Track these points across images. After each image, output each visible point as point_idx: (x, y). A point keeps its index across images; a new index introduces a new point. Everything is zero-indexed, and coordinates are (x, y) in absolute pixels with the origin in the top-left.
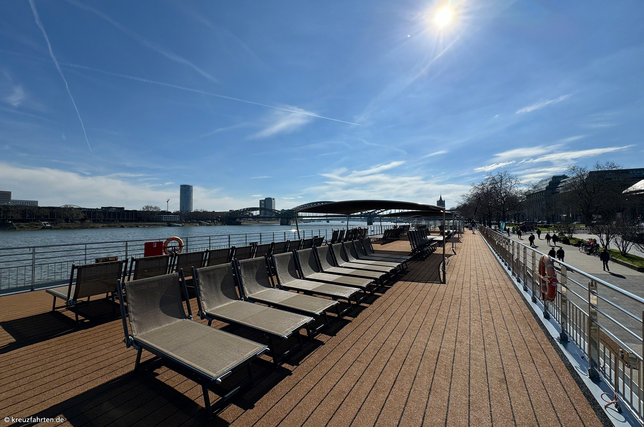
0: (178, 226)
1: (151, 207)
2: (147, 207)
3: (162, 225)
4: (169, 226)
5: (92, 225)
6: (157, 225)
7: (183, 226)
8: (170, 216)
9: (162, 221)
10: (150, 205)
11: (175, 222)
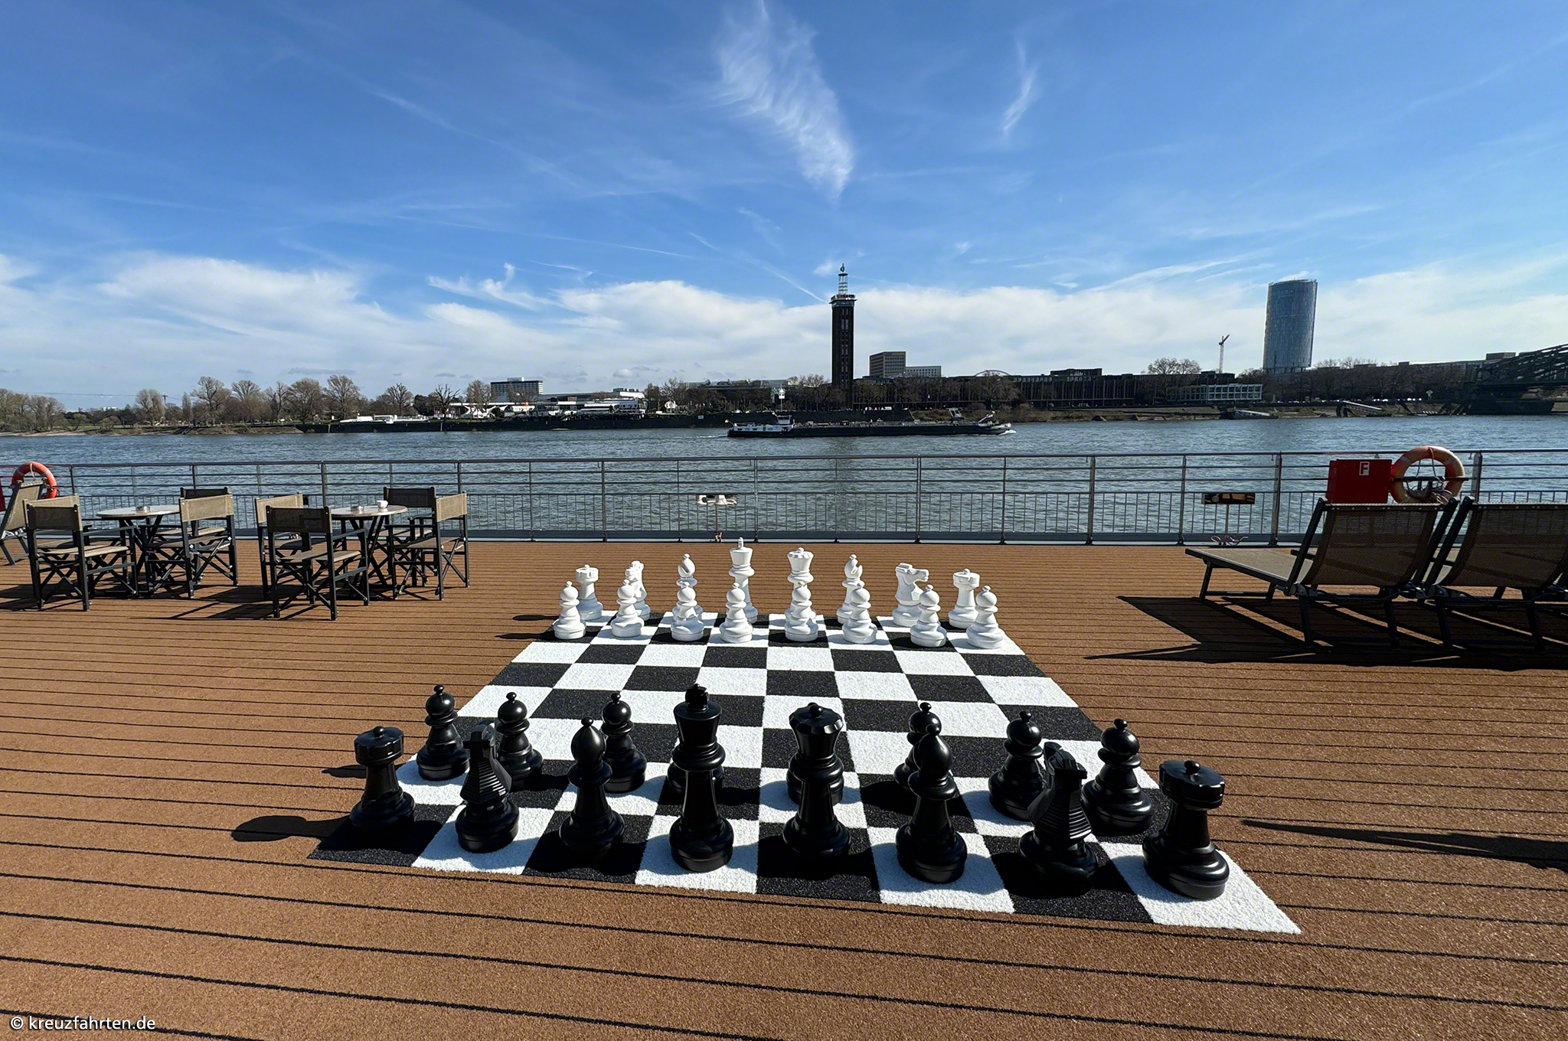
0: (1255, 417)
1: (1173, 364)
2: (1162, 365)
4: (1227, 416)
5: (1033, 414)
6: (1189, 415)
7: (1272, 417)
8: (1231, 385)
9: (1204, 404)
10: (1170, 358)
11: (1245, 405)
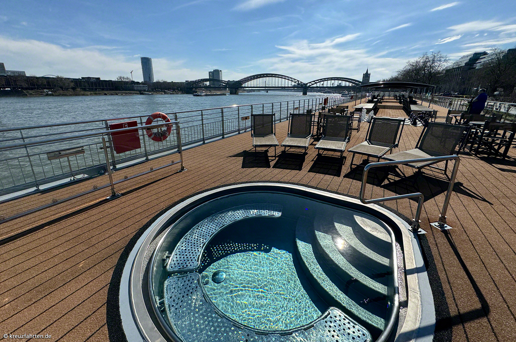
0: (148, 94)
1: (124, 78)
3: (136, 93)
4: (141, 94)
5: (82, 93)
6: (132, 93)
7: (152, 94)
8: (140, 85)
9: (134, 90)
10: (122, 76)
11: (145, 91)
